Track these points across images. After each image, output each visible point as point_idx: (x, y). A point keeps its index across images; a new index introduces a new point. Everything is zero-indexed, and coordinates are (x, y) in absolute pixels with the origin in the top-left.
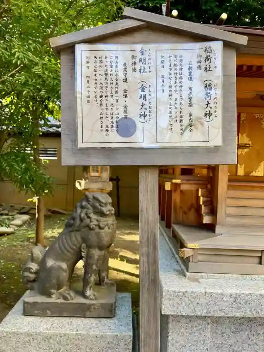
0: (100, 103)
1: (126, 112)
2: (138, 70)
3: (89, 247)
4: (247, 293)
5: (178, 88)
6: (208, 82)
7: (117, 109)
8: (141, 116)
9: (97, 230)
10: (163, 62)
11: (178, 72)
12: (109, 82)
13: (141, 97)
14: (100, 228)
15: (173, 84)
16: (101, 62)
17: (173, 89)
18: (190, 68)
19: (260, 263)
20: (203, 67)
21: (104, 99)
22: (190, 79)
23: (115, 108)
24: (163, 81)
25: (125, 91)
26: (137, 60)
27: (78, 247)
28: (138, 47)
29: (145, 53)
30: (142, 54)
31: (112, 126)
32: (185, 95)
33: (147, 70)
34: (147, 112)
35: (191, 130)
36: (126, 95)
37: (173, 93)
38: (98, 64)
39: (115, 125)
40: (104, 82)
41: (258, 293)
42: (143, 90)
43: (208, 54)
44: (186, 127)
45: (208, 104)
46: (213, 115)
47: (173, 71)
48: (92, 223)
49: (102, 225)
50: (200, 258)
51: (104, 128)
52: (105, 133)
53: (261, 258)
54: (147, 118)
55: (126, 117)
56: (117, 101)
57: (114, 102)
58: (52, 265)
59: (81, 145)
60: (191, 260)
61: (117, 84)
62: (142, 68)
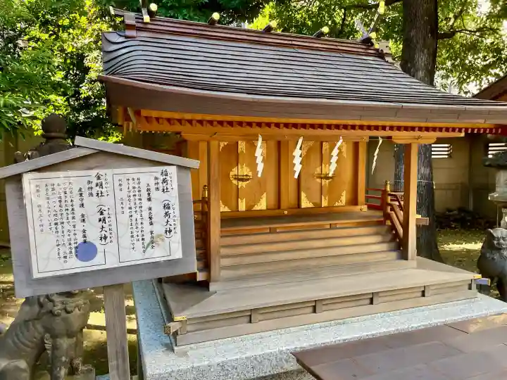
0: (55, 230)
1: (85, 236)
2: (95, 194)
3: (54, 337)
4: (234, 358)
5: (138, 209)
6: (167, 202)
7: (75, 234)
8: (101, 239)
9: (64, 314)
10: (120, 185)
11: (137, 193)
12: (64, 209)
13: (100, 220)
14: (68, 312)
15: (133, 206)
16: (53, 189)
17: (133, 210)
18: (148, 190)
19: (250, 322)
20: (161, 189)
21: (60, 226)
22: (149, 200)
23: (72, 234)
24: (122, 203)
25: (83, 216)
26: (93, 185)
27: (39, 338)
28: (94, 172)
29: (102, 177)
30: (99, 178)
31: (71, 252)
32: (146, 214)
33: (105, 194)
34: (108, 234)
35: (153, 247)
36: (84, 220)
37: (133, 213)
38: (50, 192)
39: (73, 251)
40: (57, 208)
41: (244, 356)
42: (102, 214)
43: (165, 177)
44: (148, 245)
45: (168, 221)
46: (173, 231)
47: (132, 194)
48: (56, 308)
49: (69, 309)
50: (189, 328)
51: (62, 255)
52: (63, 259)
53: (250, 316)
54: (108, 239)
55: (85, 242)
56: (74, 226)
57: (72, 228)
58: (6, 366)
59: (36, 275)
60: (179, 333)
61: (73, 210)
62: (99, 192)
